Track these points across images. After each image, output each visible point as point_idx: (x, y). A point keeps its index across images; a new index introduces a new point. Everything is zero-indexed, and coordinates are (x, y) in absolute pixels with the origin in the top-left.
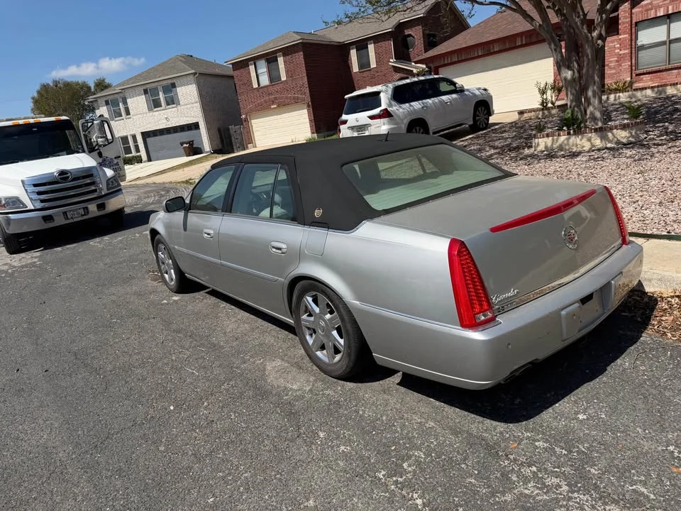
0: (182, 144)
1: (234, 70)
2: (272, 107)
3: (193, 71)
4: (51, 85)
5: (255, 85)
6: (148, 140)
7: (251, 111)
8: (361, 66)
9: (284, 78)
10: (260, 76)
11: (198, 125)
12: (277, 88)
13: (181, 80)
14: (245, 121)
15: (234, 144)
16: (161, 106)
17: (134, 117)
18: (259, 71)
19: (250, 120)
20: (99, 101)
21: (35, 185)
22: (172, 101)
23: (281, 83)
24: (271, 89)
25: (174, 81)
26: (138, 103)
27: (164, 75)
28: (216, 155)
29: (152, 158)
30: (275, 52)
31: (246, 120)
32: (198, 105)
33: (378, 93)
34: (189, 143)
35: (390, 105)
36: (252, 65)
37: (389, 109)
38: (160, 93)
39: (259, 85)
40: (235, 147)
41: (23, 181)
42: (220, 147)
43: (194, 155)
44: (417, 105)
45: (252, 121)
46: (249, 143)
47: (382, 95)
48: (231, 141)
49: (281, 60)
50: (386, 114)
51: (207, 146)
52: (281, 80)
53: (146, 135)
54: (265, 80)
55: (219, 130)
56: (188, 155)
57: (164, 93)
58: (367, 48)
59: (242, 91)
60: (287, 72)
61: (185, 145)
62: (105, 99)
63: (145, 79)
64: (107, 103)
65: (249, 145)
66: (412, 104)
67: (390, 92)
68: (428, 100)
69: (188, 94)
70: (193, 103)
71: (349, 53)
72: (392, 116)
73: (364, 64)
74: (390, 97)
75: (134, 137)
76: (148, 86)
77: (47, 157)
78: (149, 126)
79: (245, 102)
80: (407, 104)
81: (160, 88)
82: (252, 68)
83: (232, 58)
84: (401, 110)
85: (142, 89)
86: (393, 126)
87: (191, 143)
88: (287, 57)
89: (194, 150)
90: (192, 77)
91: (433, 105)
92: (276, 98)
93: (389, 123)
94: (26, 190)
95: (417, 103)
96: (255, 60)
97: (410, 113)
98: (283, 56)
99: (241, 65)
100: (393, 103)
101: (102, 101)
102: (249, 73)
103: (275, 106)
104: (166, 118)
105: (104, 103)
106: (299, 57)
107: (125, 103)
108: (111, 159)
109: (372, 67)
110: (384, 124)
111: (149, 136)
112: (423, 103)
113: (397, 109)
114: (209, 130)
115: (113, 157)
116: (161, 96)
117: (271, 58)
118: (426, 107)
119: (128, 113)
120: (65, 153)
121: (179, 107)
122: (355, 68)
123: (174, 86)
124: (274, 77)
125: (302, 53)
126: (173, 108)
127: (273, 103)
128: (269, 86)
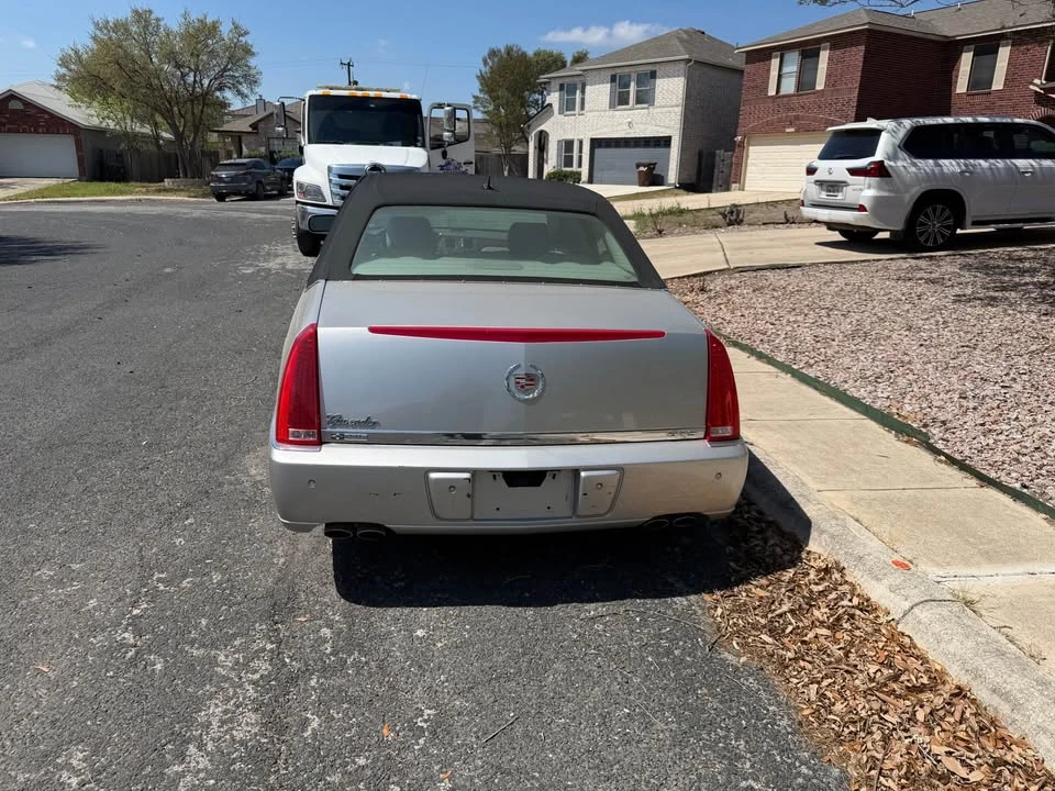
0: (638, 166)
1: (747, 63)
2: (788, 130)
3: (687, 57)
4: (503, 50)
5: (772, 92)
6: (597, 151)
7: (754, 130)
8: (973, 84)
9: (820, 86)
10: (783, 77)
11: (670, 141)
12: (803, 100)
13: (668, 68)
14: (739, 146)
15: (715, 178)
16: (627, 103)
17: (588, 114)
18: (785, 70)
19: (749, 145)
20: (553, 83)
21: (341, 176)
22: (644, 99)
23: (814, 93)
24: (795, 100)
25: (656, 68)
26: (598, 93)
27: (645, 58)
28: (681, 191)
29: (595, 179)
30: (819, 41)
31: (741, 145)
32: (679, 110)
33: (877, 133)
34: (648, 165)
35: (894, 157)
36: (776, 57)
37: (887, 163)
38: (632, 84)
39: (778, 91)
40: (715, 184)
41: (330, 169)
42: (694, 179)
43: (650, 185)
44: (950, 166)
45: (751, 148)
46: (735, 182)
47: (884, 137)
48: (713, 172)
49: (824, 56)
50: (879, 171)
51: (672, 176)
52: (814, 88)
53: (597, 143)
54: (789, 86)
55: (700, 154)
56: (642, 184)
57: (638, 84)
58: (997, 52)
59: (750, 97)
60: (828, 76)
61: (642, 169)
62: (561, 81)
63: (620, 61)
64: (562, 88)
65: (734, 185)
66: (941, 162)
67: (902, 133)
68: (982, 162)
69: (671, 90)
70: (672, 106)
71: (957, 58)
72: (888, 175)
73: (980, 81)
74: (897, 142)
75: (581, 142)
76: (619, 71)
77: (377, 144)
78: (605, 130)
79: (748, 117)
80: (931, 161)
81: (634, 76)
82: (775, 62)
83: (749, 43)
84: (913, 169)
85: (608, 74)
86: (886, 194)
87: (651, 167)
88: (838, 52)
89: (652, 177)
90: (682, 65)
91: (989, 173)
92: (797, 118)
93: (880, 188)
94: (330, 181)
95: (953, 162)
96: (783, 50)
97: (929, 177)
98: (831, 49)
99: (760, 56)
100: (902, 154)
101: (555, 85)
102: (769, 70)
103: (793, 130)
104: (630, 123)
105: (558, 87)
106: (857, 54)
107: (583, 92)
108: (459, 164)
109: (994, 88)
110: (869, 187)
111: (600, 146)
112: (966, 165)
113: (904, 165)
114: (683, 150)
115: (462, 162)
116: (633, 88)
117: (808, 51)
118: (971, 173)
119: (582, 108)
120: (400, 143)
121: (651, 109)
122: (961, 86)
123: (653, 75)
124: (805, 82)
125: (863, 48)
126: (643, 108)
127: (791, 125)
128: (793, 95)
